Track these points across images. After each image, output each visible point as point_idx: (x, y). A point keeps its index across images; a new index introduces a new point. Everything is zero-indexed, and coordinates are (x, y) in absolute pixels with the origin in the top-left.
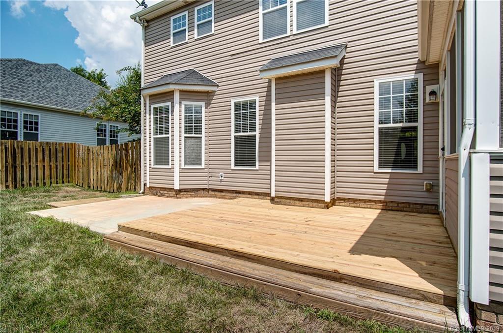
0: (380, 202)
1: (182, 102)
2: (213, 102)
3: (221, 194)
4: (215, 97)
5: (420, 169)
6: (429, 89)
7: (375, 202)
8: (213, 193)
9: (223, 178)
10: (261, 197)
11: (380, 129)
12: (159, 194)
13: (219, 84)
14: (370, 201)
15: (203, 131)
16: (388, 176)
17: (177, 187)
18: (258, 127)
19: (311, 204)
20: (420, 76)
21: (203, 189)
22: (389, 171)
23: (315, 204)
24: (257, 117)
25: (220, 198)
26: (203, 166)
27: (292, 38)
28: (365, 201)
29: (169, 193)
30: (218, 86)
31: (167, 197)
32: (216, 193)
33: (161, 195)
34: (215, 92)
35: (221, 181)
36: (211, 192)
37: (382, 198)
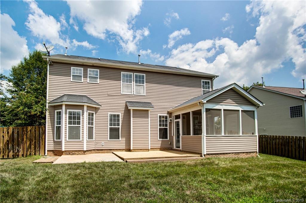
0: (159, 148)
1: (88, 111)
2: (98, 112)
3: (102, 151)
4: (99, 110)
5: (168, 139)
6: (170, 119)
7: (158, 148)
8: (98, 151)
9: (103, 144)
10: (121, 151)
11: (159, 128)
12: (71, 154)
13: (102, 105)
14: (157, 148)
15: (94, 124)
16: (161, 141)
17: (85, 149)
18: (120, 124)
19: (144, 150)
20: (168, 115)
21: (93, 150)
22: (161, 139)
23: (145, 150)
24: (120, 121)
25: (101, 153)
26: (94, 140)
27: (133, 95)
28: (155, 148)
29: (79, 152)
30: (101, 106)
31: (78, 154)
32: (99, 151)
33: (73, 154)
34: (99, 108)
35: (102, 146)
36: (96, 151)
37: (160, 147)
